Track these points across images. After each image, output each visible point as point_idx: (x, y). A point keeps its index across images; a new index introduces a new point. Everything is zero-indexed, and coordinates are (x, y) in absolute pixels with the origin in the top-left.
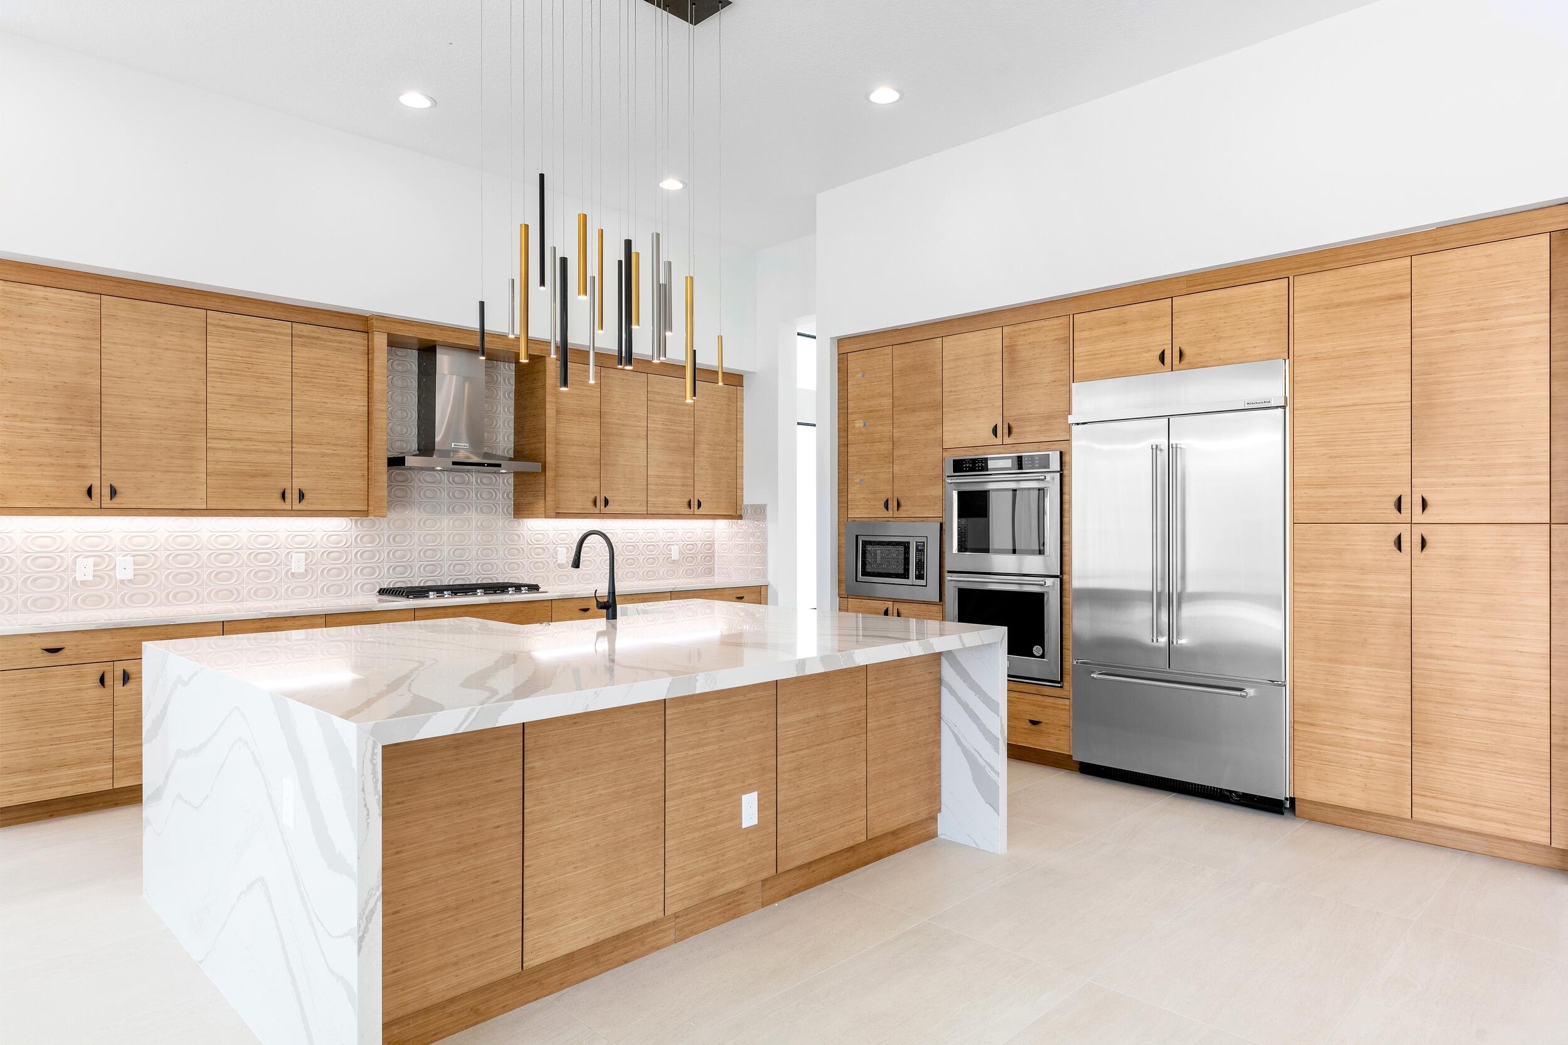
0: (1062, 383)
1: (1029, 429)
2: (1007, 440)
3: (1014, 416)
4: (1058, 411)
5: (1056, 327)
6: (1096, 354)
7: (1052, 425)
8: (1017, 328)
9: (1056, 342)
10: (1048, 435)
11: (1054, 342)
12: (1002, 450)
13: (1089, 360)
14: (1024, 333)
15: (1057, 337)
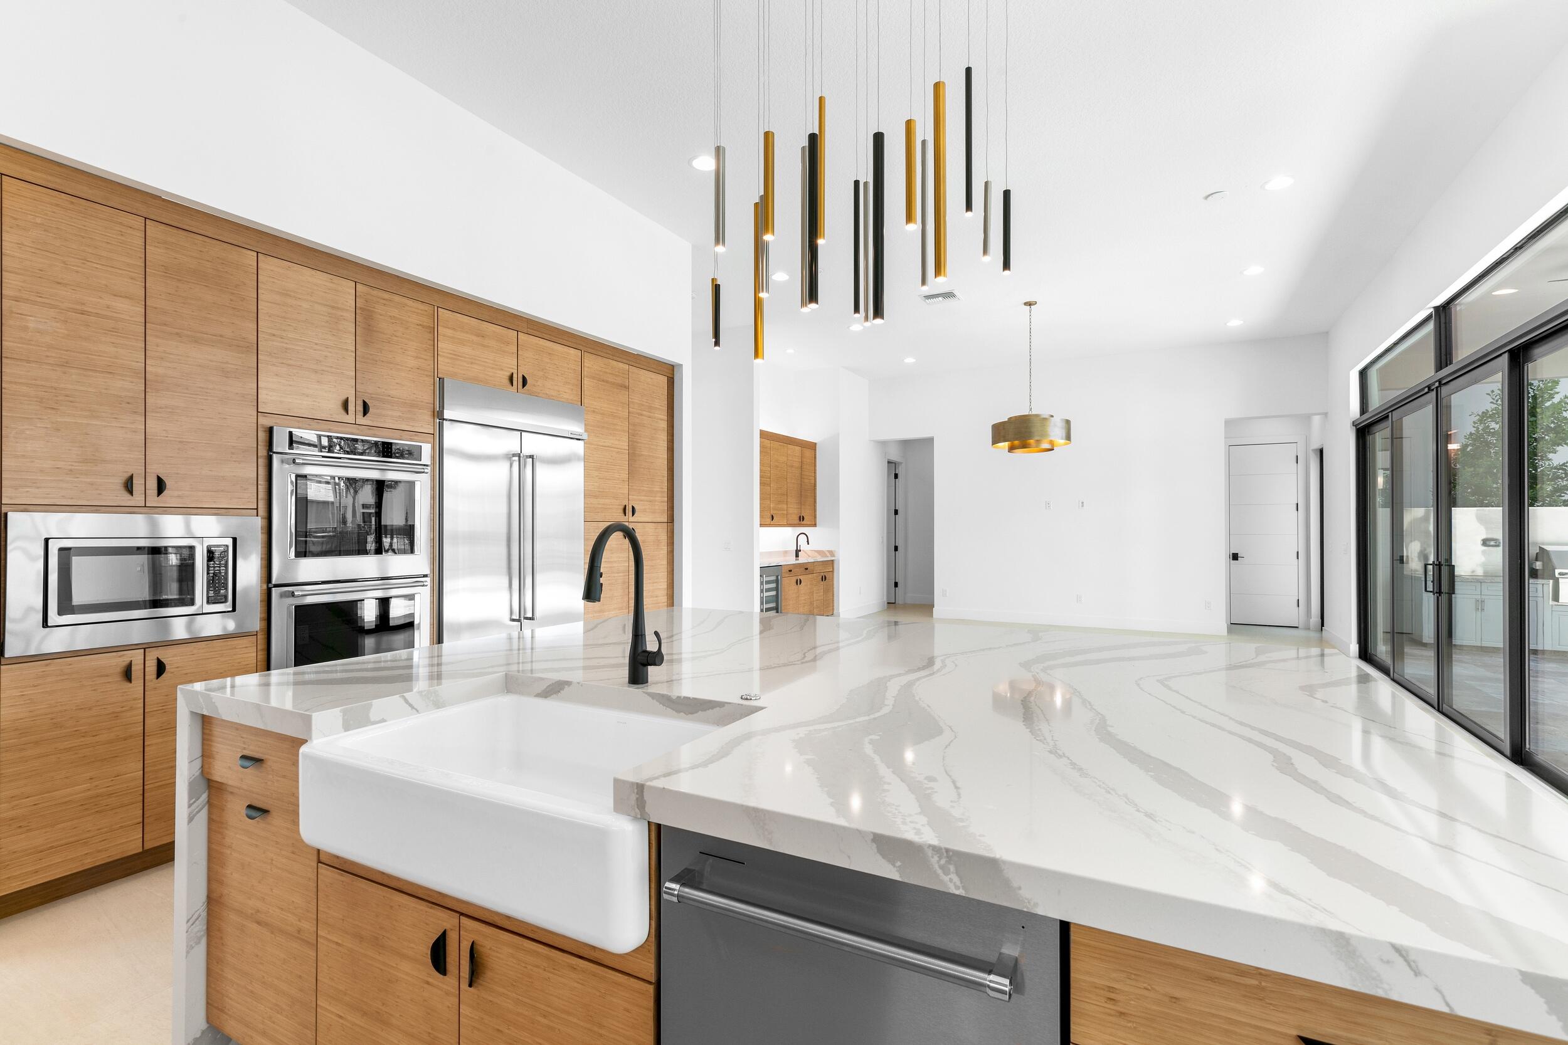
0: (426, 373)
1: (390, 413)
2: (361, 420)
3: (371, 394)
4: (422, 402)
5: (419, 311)
6: (459, 356)
7: (415, 414)
8: (375, 292)
9: (420, 327)
10: (411, 424)
11: (417, 327)
12: (355, 431)
13: (451, 358)
14: (384, 302)
15: (421, 323)
